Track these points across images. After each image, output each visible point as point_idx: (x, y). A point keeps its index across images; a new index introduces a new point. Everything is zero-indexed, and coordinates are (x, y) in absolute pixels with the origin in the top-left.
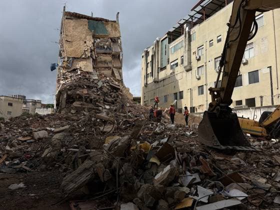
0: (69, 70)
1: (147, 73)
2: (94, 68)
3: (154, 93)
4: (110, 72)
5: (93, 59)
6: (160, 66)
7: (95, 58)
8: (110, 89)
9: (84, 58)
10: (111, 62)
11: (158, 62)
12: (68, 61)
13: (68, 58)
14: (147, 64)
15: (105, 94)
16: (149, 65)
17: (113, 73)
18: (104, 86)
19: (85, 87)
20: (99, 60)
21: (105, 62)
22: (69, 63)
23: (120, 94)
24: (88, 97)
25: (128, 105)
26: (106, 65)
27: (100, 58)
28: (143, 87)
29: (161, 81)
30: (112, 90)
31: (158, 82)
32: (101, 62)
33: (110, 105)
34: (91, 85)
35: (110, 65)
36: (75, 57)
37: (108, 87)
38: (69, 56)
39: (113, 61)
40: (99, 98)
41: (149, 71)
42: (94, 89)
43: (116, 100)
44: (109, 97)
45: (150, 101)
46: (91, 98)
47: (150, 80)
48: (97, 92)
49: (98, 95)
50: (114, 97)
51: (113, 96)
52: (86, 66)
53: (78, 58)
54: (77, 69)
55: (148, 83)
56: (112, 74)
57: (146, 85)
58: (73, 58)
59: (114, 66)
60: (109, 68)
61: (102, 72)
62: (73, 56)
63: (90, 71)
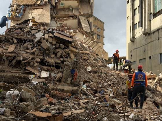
0: (19, 22)
1: (133, 23)
2: (52, 17)
3: (145, 51)
4: (75, 22)
5: (52, 5)
6: (152, 11)
7: (54, 4)
8: (54, 42)
9: (39, 5)
10: (77, 8)
11: (149, 5)
12: (17, 9)
13: (19, 6)
14: (134, 11)
15: (45, 52)
16: (137, 11)
17: (79, 23)
18: (44, 38)
19: (15, 41)
20: (60, 6)
21: (69, 9)
22: (19, 13)
23: (72, 51)
24: (14, 58)
25: (89, 69)
26: (70, 13)
27: (62, 4)
28: (129, 44)
29: (154, 32)
30: (58, 45)
31: (149, 34)
32: (64, 9)
33: (51, 71)
34: (25, 37)
35: (75, 13)
36: (28, 4)
37: (50, 40)
38: (19, 3)
39: (80, 7)
40: (33, 59)
41: (137, 19)
42: (28, 45)
43: (63, 62)
44: (53, 56)
45: (138, 61)
46: (18, 58)
47: (139, 32)
48: (32, 48)
49: (33, 53)
50: (61, 57)
51: (59, 55)
52: (42, 15)
53: (31, 5)
54: (29, 20)
55: (136, 37)
56: (78, 25)
57: (133, 40)
58: (24, 5)
59: (82, 13)
60: (74, 17)
61: (64, 23)
62: (24, 3)
63: (47, 22)
